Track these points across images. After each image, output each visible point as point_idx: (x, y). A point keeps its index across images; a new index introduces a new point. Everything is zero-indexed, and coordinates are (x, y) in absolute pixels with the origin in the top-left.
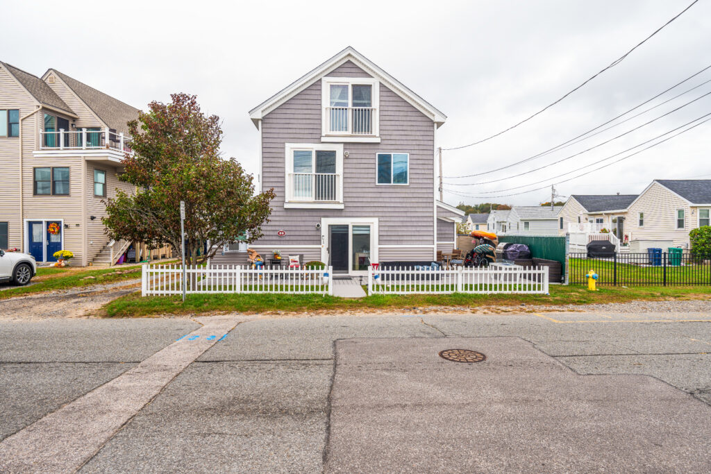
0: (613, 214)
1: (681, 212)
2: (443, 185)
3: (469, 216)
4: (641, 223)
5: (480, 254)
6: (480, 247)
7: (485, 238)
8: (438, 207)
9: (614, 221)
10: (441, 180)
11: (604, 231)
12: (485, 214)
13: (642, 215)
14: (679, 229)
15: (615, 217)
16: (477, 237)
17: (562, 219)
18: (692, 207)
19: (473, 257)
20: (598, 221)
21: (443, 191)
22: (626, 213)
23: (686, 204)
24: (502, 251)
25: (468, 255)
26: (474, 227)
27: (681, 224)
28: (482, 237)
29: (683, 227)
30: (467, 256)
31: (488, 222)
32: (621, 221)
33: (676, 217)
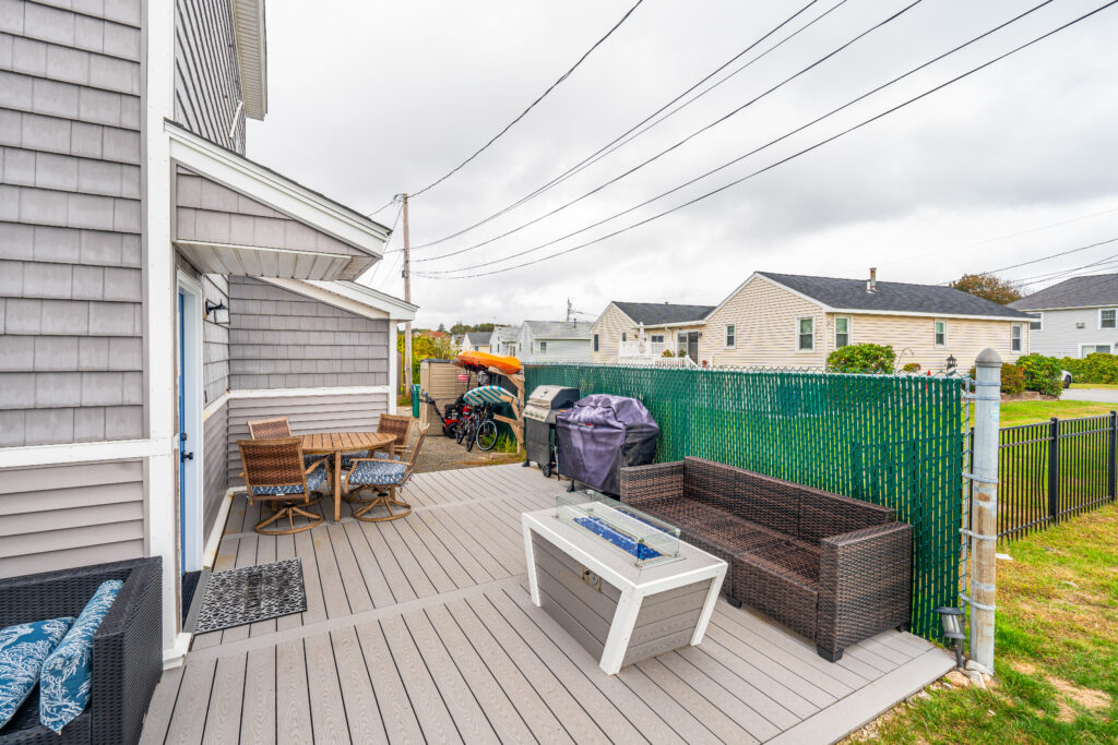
0: (680, 328)
1: (806, 322)
2: (411, 264)
3: (466, 337)
4: (730, 341)
5: (478, 409)
6: (480, 392)
7: (491, 369)
8: (181, 173)
9: (681, 339)
10: (406, 255)
11: (667, 354)
12: (486, 334)
13: (731, 329)
14: (805, 351)
15: (685, 332)
16: (471, 367)
17: (596, 337)
18: (828, 314)
19: (461, 414)
20: (654, 339)
21: (411, 276)
22: (704, 325)
23: (818, 310)
24: (545, 413)
25: (449, 409)
26: (473, 349)
27: (806, 342)
28: (484, 368)
29: (810, 346)
30: (449, 413)
31: (491, 342)
32: (694, 339)
33: (797, 332)
